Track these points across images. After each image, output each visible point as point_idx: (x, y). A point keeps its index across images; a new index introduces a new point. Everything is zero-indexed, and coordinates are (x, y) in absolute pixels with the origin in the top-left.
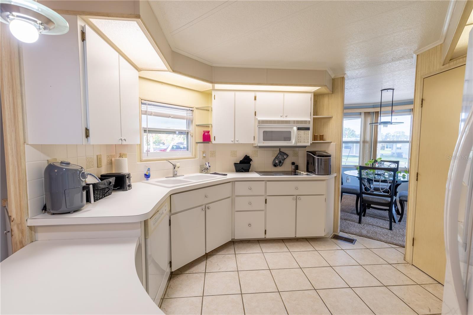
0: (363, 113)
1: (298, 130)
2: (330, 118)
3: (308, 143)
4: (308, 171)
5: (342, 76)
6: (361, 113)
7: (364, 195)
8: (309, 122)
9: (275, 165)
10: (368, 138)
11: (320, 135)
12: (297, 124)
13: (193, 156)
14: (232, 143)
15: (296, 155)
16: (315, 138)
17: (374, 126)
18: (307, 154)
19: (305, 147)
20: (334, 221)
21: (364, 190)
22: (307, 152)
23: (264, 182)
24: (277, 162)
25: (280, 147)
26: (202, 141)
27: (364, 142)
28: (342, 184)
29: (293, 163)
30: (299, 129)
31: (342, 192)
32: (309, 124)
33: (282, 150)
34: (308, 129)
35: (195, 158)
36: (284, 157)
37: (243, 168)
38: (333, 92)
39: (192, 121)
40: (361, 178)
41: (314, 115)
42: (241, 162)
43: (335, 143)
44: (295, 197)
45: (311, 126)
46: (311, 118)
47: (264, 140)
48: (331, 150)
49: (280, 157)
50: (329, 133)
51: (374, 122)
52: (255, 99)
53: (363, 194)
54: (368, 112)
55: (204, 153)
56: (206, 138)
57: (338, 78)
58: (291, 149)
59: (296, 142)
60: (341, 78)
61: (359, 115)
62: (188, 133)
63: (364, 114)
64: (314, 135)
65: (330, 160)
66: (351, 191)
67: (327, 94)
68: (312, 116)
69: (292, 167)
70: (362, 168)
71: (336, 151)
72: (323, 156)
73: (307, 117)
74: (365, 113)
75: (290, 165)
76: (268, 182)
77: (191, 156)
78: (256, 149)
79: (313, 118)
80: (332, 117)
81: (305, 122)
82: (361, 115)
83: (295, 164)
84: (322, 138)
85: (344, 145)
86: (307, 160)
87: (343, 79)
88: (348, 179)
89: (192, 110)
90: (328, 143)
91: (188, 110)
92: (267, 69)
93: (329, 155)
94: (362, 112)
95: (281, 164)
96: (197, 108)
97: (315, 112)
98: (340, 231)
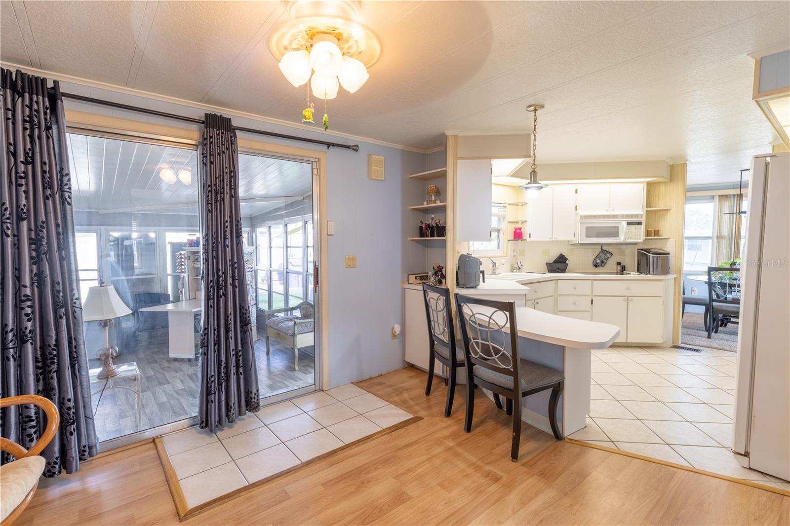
0: (718, 196)
1: (627, 225)
2: (667, 210)
3: (640, 239)
4: (638, 271)
5: (684, 162)
6: (713, 196)
7: (714, 304)
8: (642, 215)
9: (596, 266)
10: (725, 232)
11: (655, 230)
12: (626, 218)
13: (505, 255)
14: (549, 240)
15: (622, 253)
16: (648, 233)
17: (735, 216)
18: (638, 252)
19: (636, 244)
20: (673, 330)
21: (715, 297)
22: (638, 249)
23: (590, 281)
24: (598, 261)
25: (602, 245)
26: (512, 239)
27: (719, 237)
28: (684, 294)
29: (619, 264)
30: (629, 224)
31: (684, 303)
32: (642, 218)
33: (605, 248)
34: (640, 223)
35: (506, 257)
36: (607, 256)
37: (558, 268)
38: (671, 180)
39: (504, 218)
40: (711, 284)
41: (647, 208)
42: (556, 262)
43: (674, 239)
44: (626, 298)
45: (643, 220)
46: (643, 211)
47: (587, 237)
48: (670, 247)
49: (603, 256)
50: (667, 227)
51: (735, 212)
52: (576, 192)
53: (713, 301)
54: (725, 195)
55: (514, 251)
56: (518, 235)
57: (678, 164)
58: (616, 246)
59: (625, 239)
60: (681, 164)
61: (710, 199)
62: (499, 230)
63: (719, 198)
64: (648, 230)
65: (668, 259)
66: (698, 301)
67: (665, 183)
68: (645, 209)
69: (617, 268)
70: (711, 270)
71: (676, 249)
72: (659, 254)
73: (638, 210)
74: (720, 196)
75: (615, 266)
76: (594, 282)
77: (502, 255)
78: (572, 247)
79: (647, 211)
80: (670, 210)
81: (637, 216)
82: (713, 199)
83: (622, 265)
84: (657, 233)
85: (686, 242)
86: (638, 259)
87: (685, 165)
88: (693, 291)
89: (504, 207)
90: (666, 239)
91: (501, 207)
92: (595, 163)
93: (666, 252)
94: (716, 195)
95: (603, 265)
96: (509, 204)
97: (649, 204)
98: (682, 343)
